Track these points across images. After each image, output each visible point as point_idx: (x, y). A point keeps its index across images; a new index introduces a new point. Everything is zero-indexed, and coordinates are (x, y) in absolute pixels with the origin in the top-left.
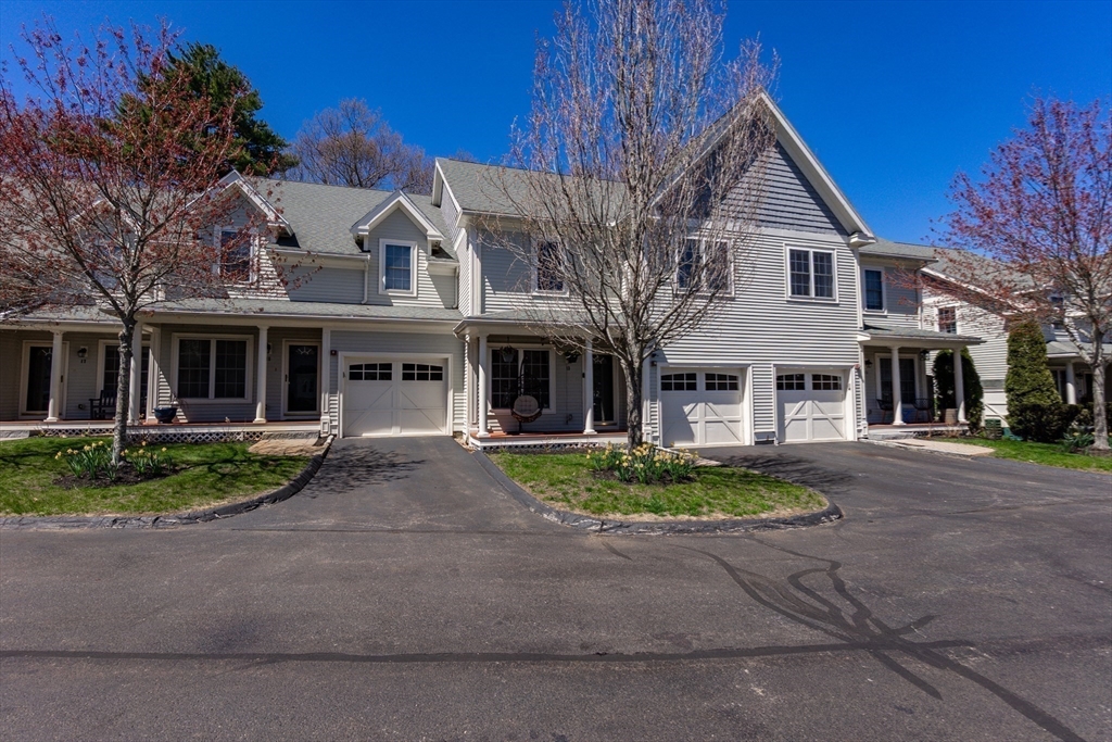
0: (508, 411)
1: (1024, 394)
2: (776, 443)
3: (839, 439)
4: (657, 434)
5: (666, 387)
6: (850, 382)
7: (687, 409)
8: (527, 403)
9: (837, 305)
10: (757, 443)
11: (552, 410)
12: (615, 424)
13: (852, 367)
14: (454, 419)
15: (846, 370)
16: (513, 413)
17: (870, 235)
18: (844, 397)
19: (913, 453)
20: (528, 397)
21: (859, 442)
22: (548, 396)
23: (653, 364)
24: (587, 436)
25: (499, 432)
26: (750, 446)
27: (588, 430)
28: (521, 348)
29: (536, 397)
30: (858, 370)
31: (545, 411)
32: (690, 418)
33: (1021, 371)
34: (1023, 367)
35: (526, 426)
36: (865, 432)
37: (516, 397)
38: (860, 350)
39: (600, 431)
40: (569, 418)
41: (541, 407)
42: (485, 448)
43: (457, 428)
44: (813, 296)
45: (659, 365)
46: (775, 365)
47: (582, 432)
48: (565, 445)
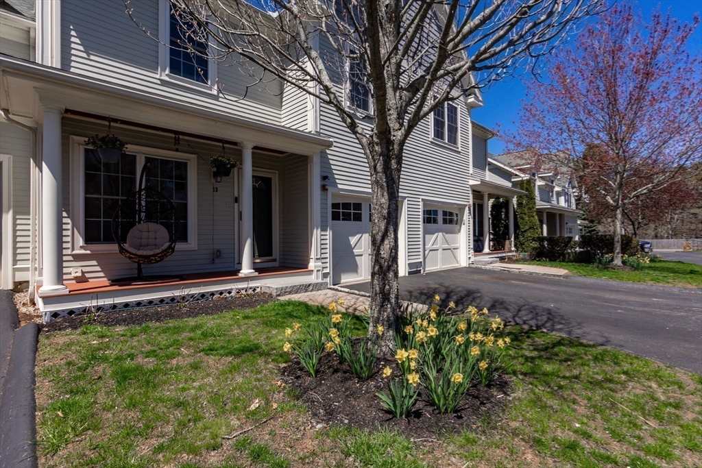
0: (114, 247)
1: (525, 231)
2: (422, 272)
3: (456, 265)
4: (327, 271)
5: (335, 217)
6: (464, 218)
7: (353, 240)
8: (147, 234)
9: (459, 153)
10: (410, 273)
11: (192, 243)
12: (275, 260)
13: (466, 205)
14: (15, 261)
15: (462, 208)
16: (122, 250)
17: (480, 99)
18: (459, 231)
19: (515, 274)
20: (152, 226)
21: (469, 267)
22: (185, 225)
23: (324, 188)
24: (246, 279)
25: (99, 279)
26: (405, 276)
27: (246, 270)
28: (140, 153)
29: (167, 226)
30: (469, 208)
31: (179, 246)
32: (356, 251)
33: (524, 216)
34: (525, 214)
35: (147, 269)
36: (473, 259)
37: (133, 224)
38: (470, 192)
39: (261, 270)
40: (217, 255)
41: (172, 240)
42: (55, 315)
43: (20, 277)
44: (447, 142)
45: (331, 190)
46: (422, 199)
47: (236, 272)
48: (213, 294)
